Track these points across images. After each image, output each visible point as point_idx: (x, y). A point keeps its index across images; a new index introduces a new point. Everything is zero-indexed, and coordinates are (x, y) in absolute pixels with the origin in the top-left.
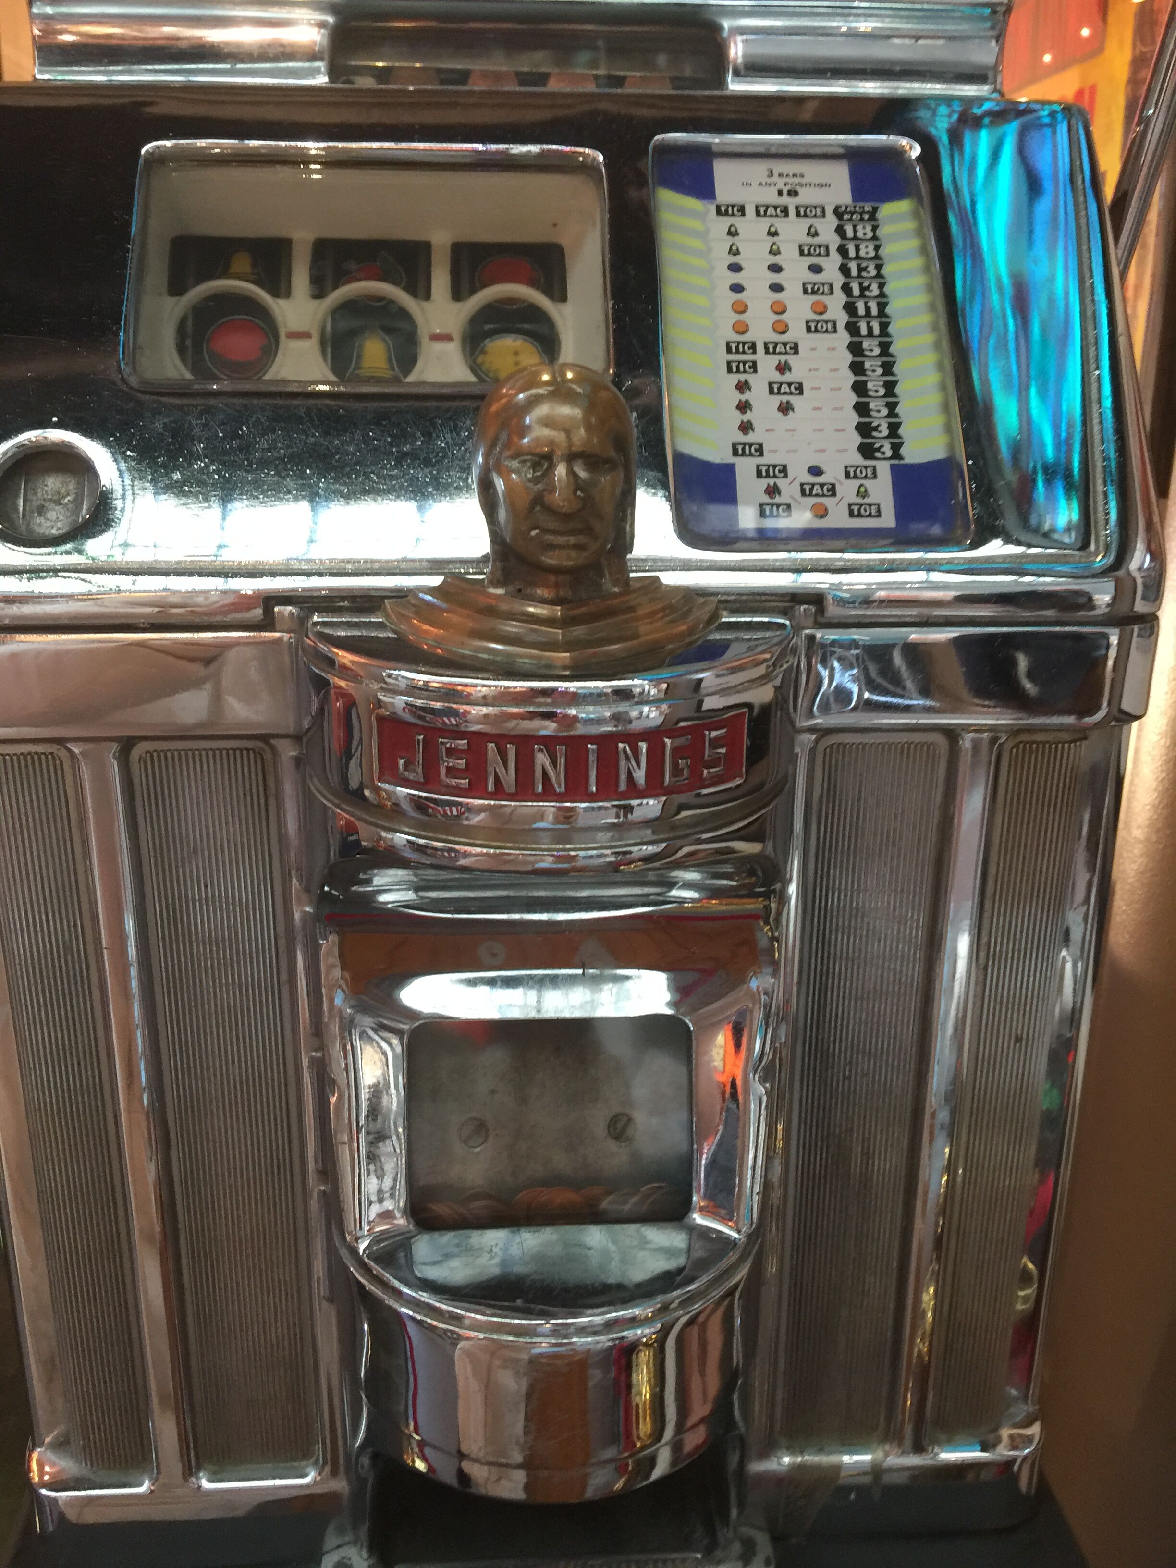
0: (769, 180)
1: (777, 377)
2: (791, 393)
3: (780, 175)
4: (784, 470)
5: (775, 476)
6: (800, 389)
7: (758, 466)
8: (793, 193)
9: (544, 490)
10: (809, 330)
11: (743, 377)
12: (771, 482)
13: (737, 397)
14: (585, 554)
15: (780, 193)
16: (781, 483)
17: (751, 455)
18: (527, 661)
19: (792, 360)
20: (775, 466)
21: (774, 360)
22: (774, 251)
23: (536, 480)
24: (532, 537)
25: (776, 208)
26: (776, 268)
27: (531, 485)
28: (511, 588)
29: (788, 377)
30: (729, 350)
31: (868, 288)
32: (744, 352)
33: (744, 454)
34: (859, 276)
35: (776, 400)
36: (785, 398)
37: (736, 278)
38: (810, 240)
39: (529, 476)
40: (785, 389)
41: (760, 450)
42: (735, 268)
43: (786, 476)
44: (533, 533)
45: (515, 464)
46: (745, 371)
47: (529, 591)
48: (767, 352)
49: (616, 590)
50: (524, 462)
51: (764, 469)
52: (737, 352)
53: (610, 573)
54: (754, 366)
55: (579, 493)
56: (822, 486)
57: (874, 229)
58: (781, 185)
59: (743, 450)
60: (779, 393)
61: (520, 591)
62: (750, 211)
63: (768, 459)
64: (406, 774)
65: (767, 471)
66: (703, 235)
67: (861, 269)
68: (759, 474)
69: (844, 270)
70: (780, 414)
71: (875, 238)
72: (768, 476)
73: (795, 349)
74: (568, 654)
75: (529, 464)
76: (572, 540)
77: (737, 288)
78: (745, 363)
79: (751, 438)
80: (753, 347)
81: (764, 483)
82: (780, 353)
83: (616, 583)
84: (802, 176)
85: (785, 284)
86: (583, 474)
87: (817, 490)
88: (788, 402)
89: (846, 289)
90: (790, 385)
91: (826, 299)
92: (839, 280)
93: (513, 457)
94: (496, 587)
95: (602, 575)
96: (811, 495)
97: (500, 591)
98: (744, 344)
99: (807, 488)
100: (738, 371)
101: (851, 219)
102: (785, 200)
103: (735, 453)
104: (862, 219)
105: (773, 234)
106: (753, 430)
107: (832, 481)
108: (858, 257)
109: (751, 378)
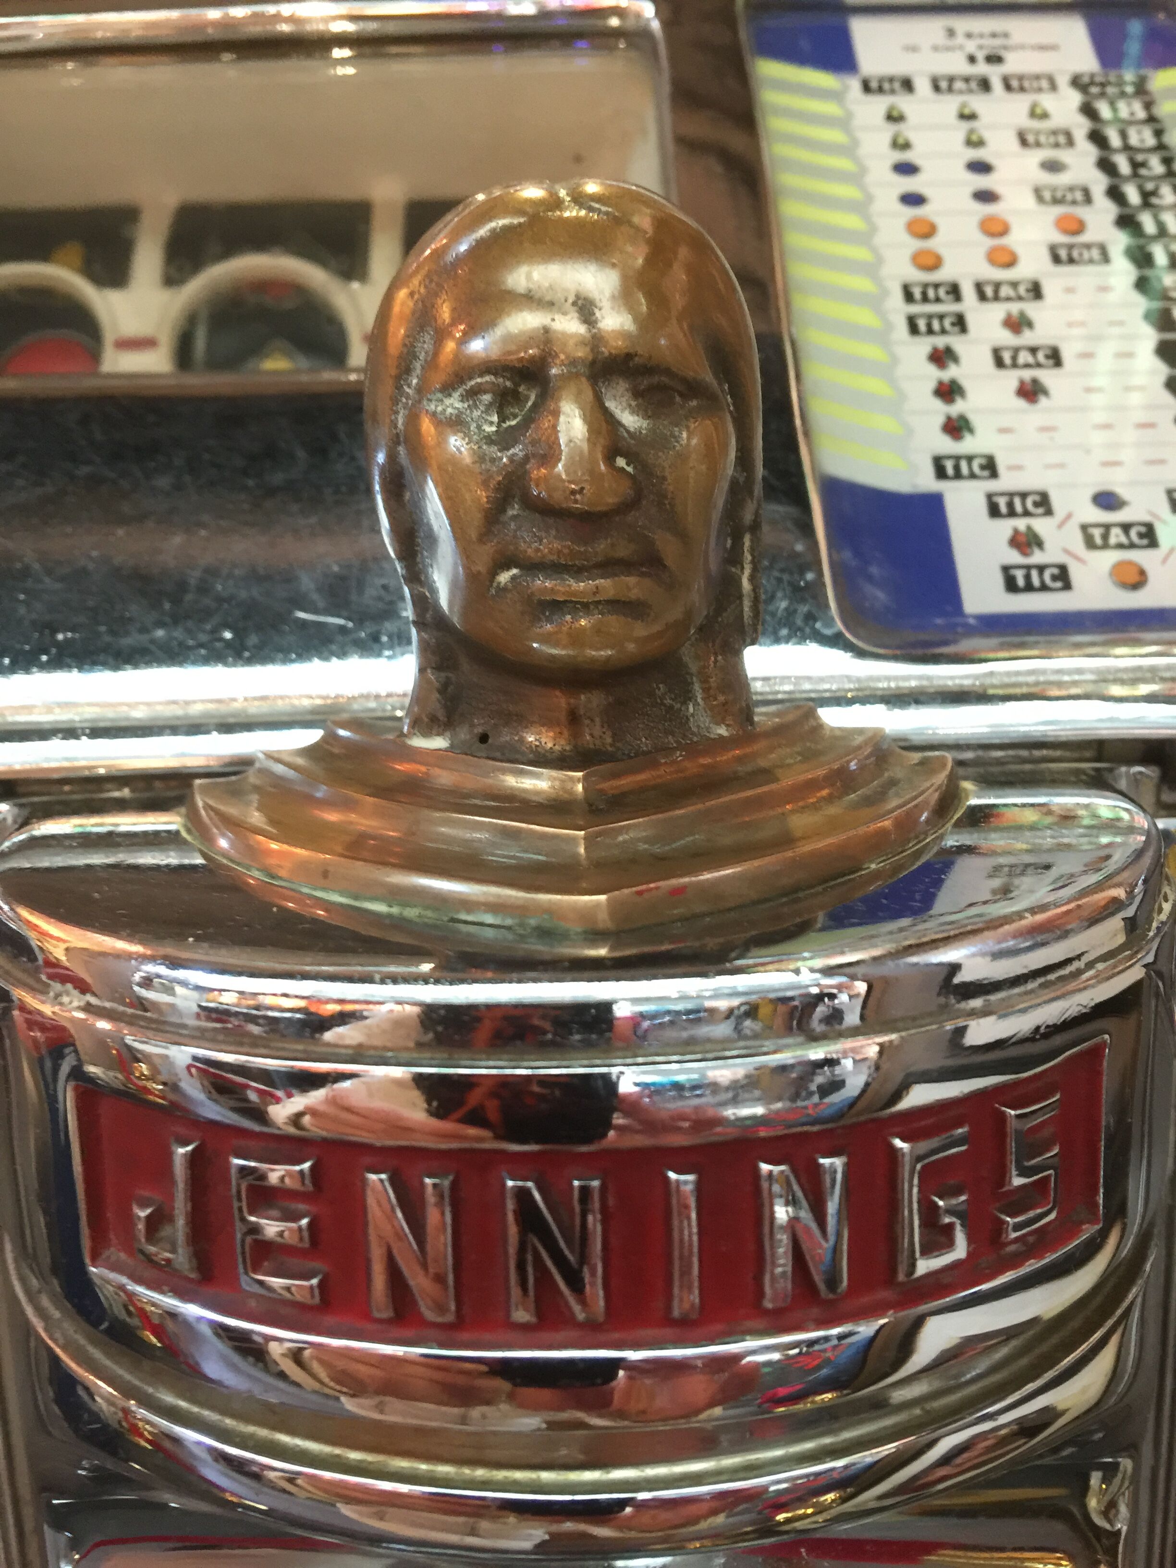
0: (950, 43)
1: (1006, 338)
2: (1039, 365)
3: (969, 36)
4: (1044, 502)
5: (1027, 513)
6: (1055, 357)
7: (990, 497)
8: (994, 59)
9: (526, 459)
10: (1056, 259)
11: (940, 342)
12: (1021, 524)
13: (933, 374)
14: (641, 630)
15: (972, 59)
16: (1041, 526)
17: (973, 476)
18: (489, 919)
19: (1031, 309)
20: (1024, 496)
21: (997, 312)
22: (974, 142)
23: (504, 439)
24: (503, 590)
25: (967, 80)
26: (980, 167)
27: (493, 451)
28: (463, 734)
29: (1028, 338)
30: (909, 297)
31: (1154, 193)
32: (938, 300)
33: (958, 475)
34: (1135, 175)
35: (1011, 379)
36: (1027, 375)
37: (909, 184)
38: (1036, 124)
39: (490, 429)
40: (1024, 357)
41: (991, 467)
42: (906, 169)
43: (1049, 512)
44: (504, 577)
45: (453, 404)
46: (943, 331)
47: (506, 737)
48: (982, 296)
49: (722, 731)
50: (472, 394)
51: (1002, 502)
52: (925, 299)
53: (706, 690)
54: (960, 323)
55: (621, 462)
56: (1126, 527)
57: (1148, 105)
58: (971, 47)
59: (957, 468)
60: (1015, 365)
61: (483, 738)
62: (922, 86)
63: (1007, 482)
64: (152, 1249)
65: (1010, 505)
66: (844, 123)
67: (1136, 166)
68: (994, 511)
69: (1106, 166)
70: (1022, 403)
71: (1151, 119)
72: (1012, 513)
73: (1036, 291)
74: (603, 898)
75: (487, 398)
76: (606, 585)
77: (913, 200)
78: (941, 317)
79: (968, 445)
80: (955, 291)
81: (1006, 527)
82: (1008, 299)
83: (720, 715)
84: (1006, 35)
85: (999, 189)
86: (630, 420)
87: (1117, 536)
88: (1035, 381)
89: (1115, 194)
90: (1033, 350)
91: (1082, 212)
92: (1099, 183)
93: (447, 389)
94: (427, 733)
95: (687, 696)
96: (1105, 546)
97: (439, 743)
98: (936, 286)
99: (1097, 533)
100: (930, 331)
101: (1103, 95)
102: (982, 68)
103: (941, 473)
104: (1123, 94)
105: (968, 116)
106: (971, 430)
107: (1147, 518)
108: (1127, 148)
109: (956, 342)
